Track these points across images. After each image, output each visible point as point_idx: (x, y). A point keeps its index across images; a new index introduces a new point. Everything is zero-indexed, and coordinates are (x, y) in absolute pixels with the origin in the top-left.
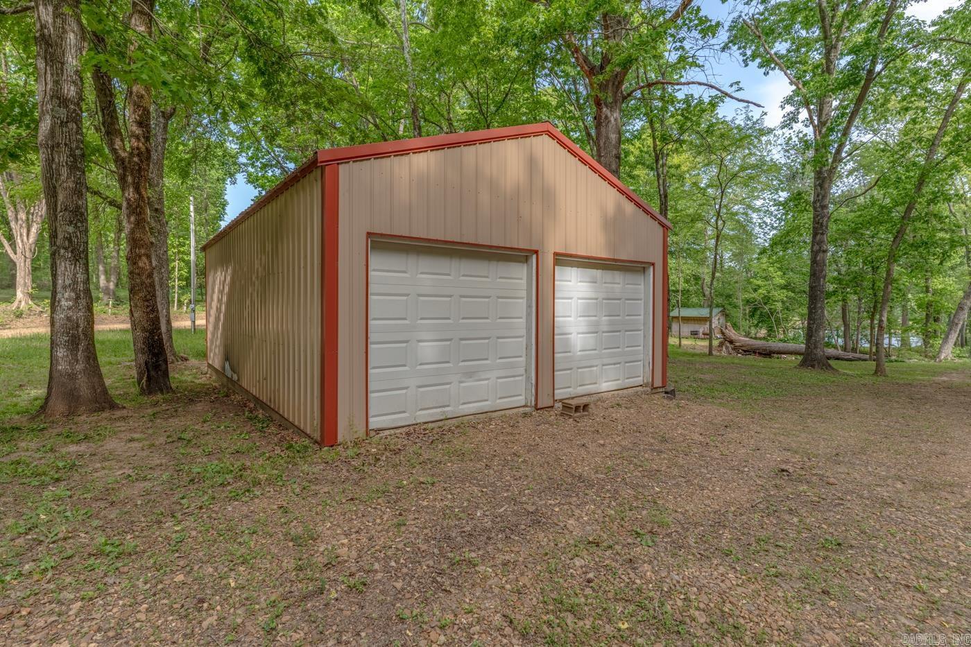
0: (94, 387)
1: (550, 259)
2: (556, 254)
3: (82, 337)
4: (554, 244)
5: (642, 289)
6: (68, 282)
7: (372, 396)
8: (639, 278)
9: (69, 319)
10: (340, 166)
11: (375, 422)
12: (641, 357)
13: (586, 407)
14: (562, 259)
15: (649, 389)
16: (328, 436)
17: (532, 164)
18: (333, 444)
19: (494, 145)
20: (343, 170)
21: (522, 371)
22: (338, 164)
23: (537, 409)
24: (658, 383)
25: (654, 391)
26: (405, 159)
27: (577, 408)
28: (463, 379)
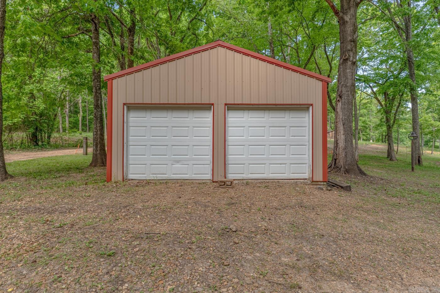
0: (102, 159)
1: (222, 107)
2: (226, 104)
3: (99, 143)
4: (226, 99)
5: (307, 120)
7: (130, 166)
8: (304, 114)
10: (113, 80)
11: (131, 176)
12: (307, 161)
15: (309, 182)
18: (110, 181)
20: (114, 82)
21: (208, 162)
22: (112, 80)
23: (214, 182)
24: (319, 179)
25: (314, 183)
28: (174, 163)
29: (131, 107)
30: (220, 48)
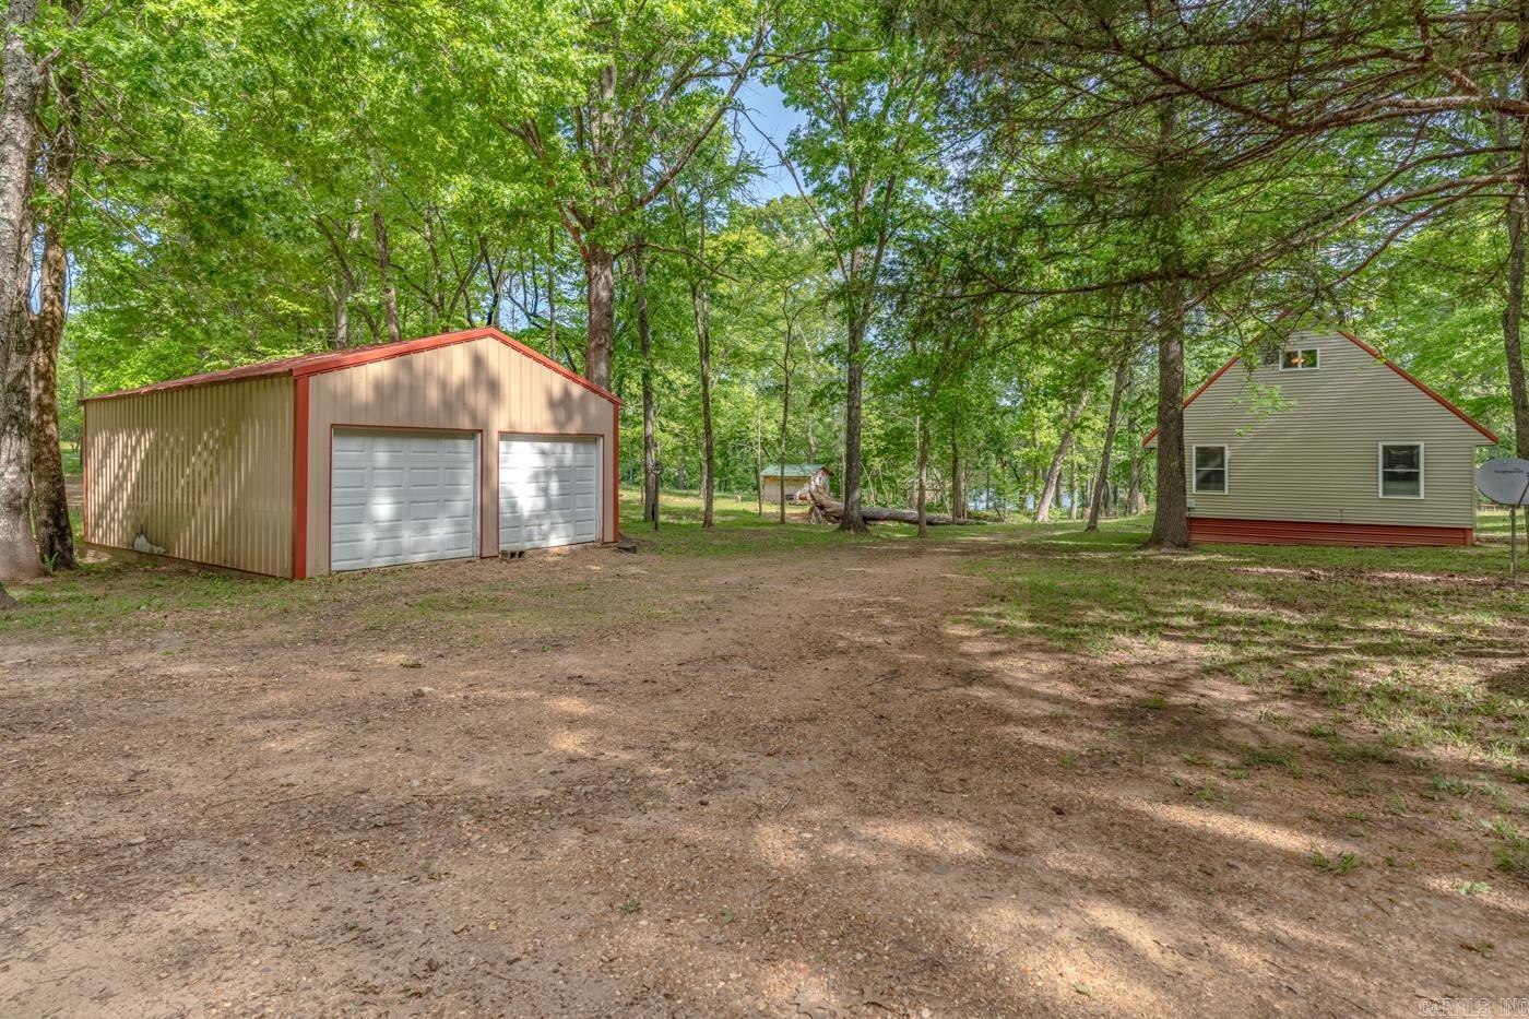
1: (495, 436)
2: (500, 432)
4: (499, 423)
5: (596, 456)
6: (12, 457)
7: (334, 546)
8: (592, 448)
9: (12, 490)
10: (310, 378)
11: (336, 566)
12: (593, 516)
13: (521, 554)
14: (510, 435)
15: (599, 544)
16: (298, 571)
17: (478, 362)
18: (303, 577)
19: (441, 350)
20: (312, 380)
22: (308, 376)
23: (481, 559)
24: (610, 537)
25: (604, 546)
26: (363, 367)
27: (513, 555)
28: (414, 534)
29: (342, 430)
30: (490, 339)
